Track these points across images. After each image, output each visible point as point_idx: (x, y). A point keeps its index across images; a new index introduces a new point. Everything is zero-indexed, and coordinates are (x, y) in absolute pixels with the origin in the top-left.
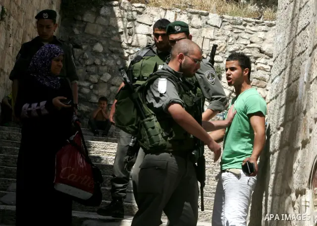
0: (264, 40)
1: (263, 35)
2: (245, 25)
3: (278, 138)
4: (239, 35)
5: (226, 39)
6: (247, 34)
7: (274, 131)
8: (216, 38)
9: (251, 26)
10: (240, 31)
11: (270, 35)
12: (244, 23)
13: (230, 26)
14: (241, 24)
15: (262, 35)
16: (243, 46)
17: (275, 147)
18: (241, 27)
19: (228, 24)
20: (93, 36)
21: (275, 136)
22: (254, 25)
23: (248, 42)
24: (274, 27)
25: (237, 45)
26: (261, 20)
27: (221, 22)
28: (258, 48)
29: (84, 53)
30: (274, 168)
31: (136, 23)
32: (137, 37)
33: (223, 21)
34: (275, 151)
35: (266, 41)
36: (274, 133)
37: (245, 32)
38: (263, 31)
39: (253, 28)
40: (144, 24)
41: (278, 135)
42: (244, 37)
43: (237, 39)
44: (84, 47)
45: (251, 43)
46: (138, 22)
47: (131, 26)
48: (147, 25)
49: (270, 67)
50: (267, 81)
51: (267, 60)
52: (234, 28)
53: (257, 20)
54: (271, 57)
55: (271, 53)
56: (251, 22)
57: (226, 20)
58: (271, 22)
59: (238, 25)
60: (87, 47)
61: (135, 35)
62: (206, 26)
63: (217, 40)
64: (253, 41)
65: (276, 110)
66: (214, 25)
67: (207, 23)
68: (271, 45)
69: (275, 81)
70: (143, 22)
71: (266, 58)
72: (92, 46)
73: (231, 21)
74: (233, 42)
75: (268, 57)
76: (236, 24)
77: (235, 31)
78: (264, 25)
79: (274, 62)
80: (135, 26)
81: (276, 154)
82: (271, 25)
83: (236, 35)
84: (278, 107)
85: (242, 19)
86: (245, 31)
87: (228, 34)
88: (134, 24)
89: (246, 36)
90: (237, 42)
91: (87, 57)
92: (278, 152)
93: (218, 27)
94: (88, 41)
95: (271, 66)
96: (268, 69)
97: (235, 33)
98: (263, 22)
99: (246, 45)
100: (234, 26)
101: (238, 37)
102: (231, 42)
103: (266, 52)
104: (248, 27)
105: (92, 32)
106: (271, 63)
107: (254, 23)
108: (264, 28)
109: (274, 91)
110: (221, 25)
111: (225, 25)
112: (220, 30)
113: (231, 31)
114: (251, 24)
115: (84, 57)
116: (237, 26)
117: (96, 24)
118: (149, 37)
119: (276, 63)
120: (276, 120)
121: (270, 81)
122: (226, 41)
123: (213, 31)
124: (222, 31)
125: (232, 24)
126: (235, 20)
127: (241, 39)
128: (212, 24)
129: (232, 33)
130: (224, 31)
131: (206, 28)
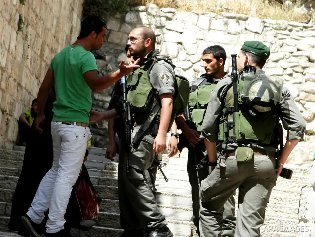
0: (313, 47)
2: (291, 30)
4: (284, 41)
6: (294, 40)
9: (298, 31)
10: (284, 37)
12: (290, 27)
13: (274, 32)
14: (286, 29)
16: (289, 55)
18: (287, 32)
19: (271, 30)
20: (117, 45)
22: (302, 30)
23: (295, 50)
25: (281, 53)
26: (310, 24)
27: (262, 27)
28: (307, 57)
29: (107, 65)
31: (165, 30)
32: (166, 46)
33: (265, 26)
37: (291, 38)
38: (312, 37)
39: (301, 34)
40: (174, 31)
42: (289, 44)
43: (281, 47)
44: (107, 58)
45: (298, 50)
46: (167, 29)
47: (159, 34)
48: (177, 32)
52: (278, 33)
53: (305, 25)
56: (297, 26)
57: (268, 25)
59: (282, 30)
60: (111, 58)
61: (164, 43)
62: (245, 31)
64: (301, 48)
66: (255, 31)
67: (246, 29)
70: (173, 29)
72: (116, 57)
73: (275, 26)
74: (276, 50)
76: (280, 29)
77: (279, 37)
78: (314, 30)
80: (164, 34)
83: (280, 42)
85: (287, 24)
86: (291, 36)
87: (271, 41)
88: (162, 31)
89: (292, 42)
90: (282, 50)
91: (111, 68)
93: (259, 33)
94: (112, 51)
97: (280, 39)
98: (312, 27)
99: (292, 53)
100: (278, 31)
101: (283, 44)
102: (274, 50)
104: (294, 32)
105: (117, 41)
107: (302, 27)
108: (313, 33)
110: (263, 30)
111: (267, 30)
112: (261, 36)
113: (275, 37)
114: (297, 29)
115: (107, 70)
116: (281, 32)
117: (121, 32)
118: (180, 45)
123: (253, 37)
124: (263, 38)
125: (275, 29)
126: (279, 24)
127: (286, 46)
128: (251, 30)
129: (276, 39)
130: (265, 37)
131: (245, 34)
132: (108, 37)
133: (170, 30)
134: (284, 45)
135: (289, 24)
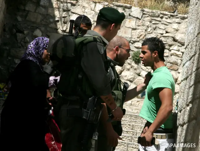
0: (177, 30)
1: (177, 27)
2: (162, 18)
3: (187, 113)
4: (157, 25)
5: (145, 29)
6: (164, 25)
7: (184, 107)
8: (138, 27)
9: (167, 18)
10: (157, 22)
11: (183, 26)
12: (161, 15)
13: (149, 18)
14: (158, 16)
15: (175, 26)
16: (160, 35)
17: (185, 121)
18: (159, 19)
19: (148, 16)
20: (34, 23)
21: (185, 111)
22: (170, 17)
23: (164, 32)
24: (186, 20)
25: (155, 34)
26: (175, 14)
27: (142, 14)
28: (173, 37)
29: (25, 37)
30: (184, 138)
31: (70, 13)
33: (144, 14)
34: (184, 124)
35: (179, 31)
36: (184, 109)
37: (162, 23)
38: (177, 23)
39: (169, 21)
40: (77, 14)
41: (187, 111)
42: (161, 28)
43: (154, 29)
44: (25, 32)
45: (167, 32)
46: (72, 12)
47: (65, 16)
49: (181, 54)
50: (179, 65)
51: (180, 48)
52: (153, 20)
53: (172, 14)
54: (183, 45)
55: (183, 41)
56: (167, 15)
57: (146, 13)
58: (183, 16)
59: (156, 17)
60: (29, 33)
61: (69, 23)
62: (129, 17)
63: (138, 29)
64: (169, 31)
65: (186, 90)
66: (136, 17)
67: (130, 15)
68: (183, 35)
69: (186, 65)
70: (76, 13)
71: (179, 46)
72: (33, 32)
73: (150, 14)
74: (151, 31)
75: (180, 45)
76: (154, 17)
77: (153, 22)
78: (178, 18)
79: (185, 49)
80: (69, 16)
81: (185, 127)
82: (183, 18)
83: (154, 26)
84: (187, 87)
85: (159, 13)
86: (162, 22)
87: (147, 25)
88: (68, 13)
89: (162, 27)
90: (155, 32)
91: (28, 40)
92: (186, 125)
93: (139, 19)
94: (29, 27)
95: (183, 53)
96: (180, 55)
97: (154, 24)
98: (177, 16)
99: (162, 34)
100: (153, 18)
101: (156, 27)
102: (150, 32)
103: (179, 41)
104: (164, 19)
105: (33, 20)
106: (183, 50)
107: (169, 16)
108: (178, 20)
109: (185, 73)
110: (142, 17)
111: (145, 17)
112: (141, 21)
113: (150, 22)
114: (166, 17)
115: (25, 41)
116: (155, 18)
117: (36, 13)
119: (187, 50)
120: (186, 98)
121: (182, 65)
122: (146, 30)
123: (135, 22)
124: (142, 22)
125: (151, 16)
126: (154, 13)
127: (159, 29)
128: (134, 16)
129: (151, 24)
130: (144, 22)
131: (129, 19)
132: (26, 16)
133: (74, 13)
134: (157, 28)
135: (160, 13)
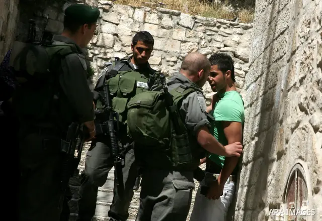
0: (238, 43)
1: (239, 38)
2: (219, 27)
3: (252, 149)
4: (213, 37)
5: (198, 41)
6: (221, 37)
7: (248, 141)
8: (189, 40)
9: (225, 28)
10: (213, 33)
11: (245, 38)
12: (218, 24)
13: (203, 28)
14: (214, 26)
15: (236, 38)
16: (216, 50)
17: (249, 158)
18: (215, 29)
19: (201, 26)
21: (249, 146)
22: (229, 27)
23: (222, 45)
24: (250, 30)
25: (210, 48)
26: (236, 22)
27: (193, 23)
28: (233, 52)
30: (247, 180)
31: (101, 21)
32: (103, 37)
33: (196, 22)
34: (248, 162)
35: (241, 45)
36: (248, 143)
37: (219, 35)
38: (237, 34)
39: (228, 31)
40: (110, 22)
41: (252, 146)
42: (217, 39)
43: (210, 42)
45: (225, 46)
46: (104, 20)
48: (114, 23)
49: (244, 73)
50: (241, 87)
51: (242, 66)
52: (208, 30)
53: (232, 22)
54: (246, 61)
55: (246, 58)
56: (225, 24)
57: (199, 21)
58: (246, 25)
59: (211, 26)
61: (101, 34)
62: (177, 26)
63: (189, 42)
64: (228, 44)
65: (251, 119)
66: (186, 26)
67: (178, 24)
68: (246, 49)
69: (251, 87)
70: (110, 21)
71: (240, 63)
73: (204, 23)
74: (205, 45)
75: (243, 62)
76: (209, 26)
77: (208, 33)
78: (239, 27)
79: (249, 67)
80: (101, 25)
81: (249, 166)
82: (246, 28)
83: (209, 38)
84: (252, 115)
85: (215, 21)
86: (219, 33)
87: (200, 36)
88: (99, 22)
89: (219, 38)
90: (210, 45)
92: (251, 163)
93: (190, 28)
95: (246, 72)
96: (242, 74)
97: (209, 35)
98: (238, 25)
99: (219, 48)
100: (207, 28)
101: (211, 39)
102: (203, 45)
103: (241, 56)
104: (222, 29)
105: (54, 30)
106: (246, 69)
107: (229, 25)
108: (239, 30)
109: (249, 99)
110: (193, 26)
111: (198, 26)
112: (192, 31)
113: (205, 33)
114: (225, 26)
116: (210, 28)
117: (58, 21)
118: (116, 37)
119: (252, 68)
120: (250, 129)
121: (245, 87)
122: (199, 43)
123: (184, 32)
124: (194, 33)
125: (205, 25)
126: (209, 21)
127: (215, 41)
128: (183, 24)
129: (205, 35)
130: (196, 32)
131: (177, 29)
132: (45, 25)
133: (106, 21)
134: (213, 40)
135: (217, 21)
